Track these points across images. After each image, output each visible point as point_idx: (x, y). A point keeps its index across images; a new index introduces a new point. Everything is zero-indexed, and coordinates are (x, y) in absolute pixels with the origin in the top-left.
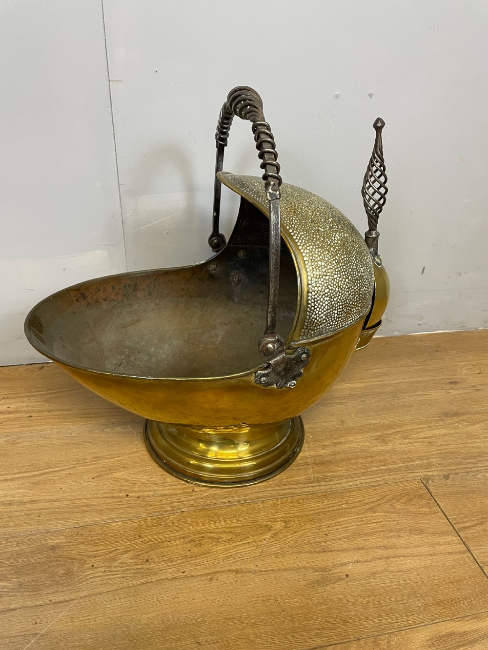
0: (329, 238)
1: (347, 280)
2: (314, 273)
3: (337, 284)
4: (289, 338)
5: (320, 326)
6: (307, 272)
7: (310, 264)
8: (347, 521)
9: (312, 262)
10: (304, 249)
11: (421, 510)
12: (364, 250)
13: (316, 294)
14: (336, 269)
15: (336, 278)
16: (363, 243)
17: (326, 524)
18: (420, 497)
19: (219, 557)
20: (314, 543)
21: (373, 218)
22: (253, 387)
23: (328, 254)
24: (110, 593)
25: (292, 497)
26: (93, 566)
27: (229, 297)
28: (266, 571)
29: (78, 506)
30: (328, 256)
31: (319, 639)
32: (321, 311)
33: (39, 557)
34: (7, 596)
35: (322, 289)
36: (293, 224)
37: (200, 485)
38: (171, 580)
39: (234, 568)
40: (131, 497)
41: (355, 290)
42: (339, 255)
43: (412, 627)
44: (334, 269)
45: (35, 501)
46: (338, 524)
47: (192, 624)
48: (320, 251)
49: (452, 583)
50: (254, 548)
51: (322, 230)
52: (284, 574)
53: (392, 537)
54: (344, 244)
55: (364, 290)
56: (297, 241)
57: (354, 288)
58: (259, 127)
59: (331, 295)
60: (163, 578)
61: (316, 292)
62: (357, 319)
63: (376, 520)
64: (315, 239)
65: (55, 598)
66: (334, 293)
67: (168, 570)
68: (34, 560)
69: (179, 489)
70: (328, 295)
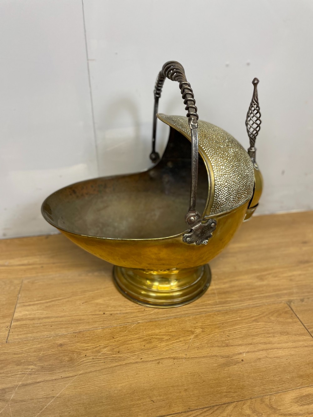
0: (227, 152)
1: (238, 177)
2: (218, 173)
3: (232, 180)
4: (204, 213)
5: (222, 206)
6: (214, 173)
7: (215, 168)
8: (240, 327)
9: (217, 166)
10: (212, 159)
11: (287, 320)
12: (248, 159)
13: (219, 186)
14: (231, 170)
15: (232, 176)
16: (247, 155)
17: (227, 329)
18: (286, 312)
19: (163, 350)
20: (221, 341)
21: (252, 139)
22: (181, 244)
23: (226, 161)
24: (97, 371)
25: (206, 313)
26: (86, 355)
27: (162, 191)
28: (192, 358)
29: (75, 320)
30: (226, 163)
31: (227, 399)
32: (223, 197)
33: (53, 350)
34: (34, 374)
35: (223, 183)
36: (204, 144)
37: (148, 307)
38: (134, 363)
39: (172, 356)
40: (107, 314)
41: (243, 183)
42: (233, 162)
43: (284, 391)
44: (230, 170)
45: (48, 318)
46: (235, 329)
47: (148, 390)
48: (221, 160)
49: (308, 364)
50: (184, 344)
51: (222, 147)
52: (203, 360)
53: (269, 337)
54: (236, 155)
55: (249, 183)
56: (207, 154)
57: (242, 182)
58: (184, 85)
59: (229, 186)
60: (129, 362)
61: (219, 185)
62: (245, 201)
63: (259, 327)
64: (218, 153)
65: (63, 375)
66: (231, 185)
67: (132, 358)
68: (50, 352)
69: (136, 309)
70: (227, 187)
